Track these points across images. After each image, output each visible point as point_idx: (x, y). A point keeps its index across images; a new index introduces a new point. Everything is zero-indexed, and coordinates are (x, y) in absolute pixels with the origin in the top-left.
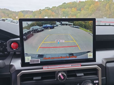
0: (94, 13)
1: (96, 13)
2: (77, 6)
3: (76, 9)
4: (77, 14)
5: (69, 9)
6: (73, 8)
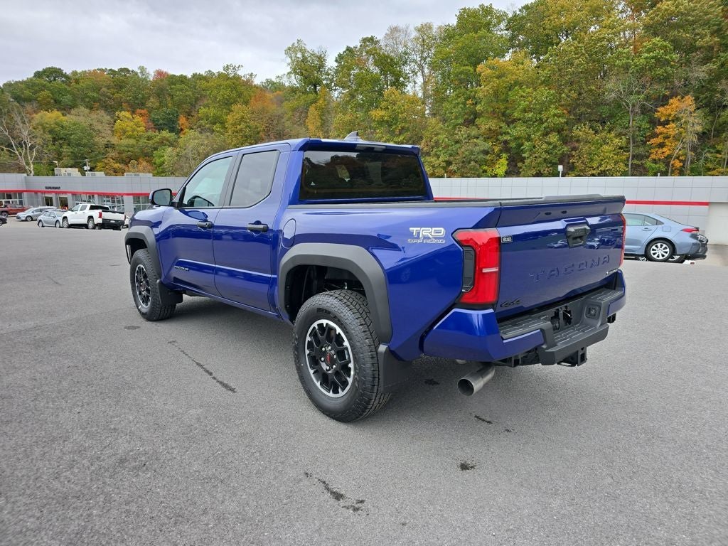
2: (152, 99)
3: (141, 115)
4: (156, 149)
5: (94, 116)
6: (123, 113)
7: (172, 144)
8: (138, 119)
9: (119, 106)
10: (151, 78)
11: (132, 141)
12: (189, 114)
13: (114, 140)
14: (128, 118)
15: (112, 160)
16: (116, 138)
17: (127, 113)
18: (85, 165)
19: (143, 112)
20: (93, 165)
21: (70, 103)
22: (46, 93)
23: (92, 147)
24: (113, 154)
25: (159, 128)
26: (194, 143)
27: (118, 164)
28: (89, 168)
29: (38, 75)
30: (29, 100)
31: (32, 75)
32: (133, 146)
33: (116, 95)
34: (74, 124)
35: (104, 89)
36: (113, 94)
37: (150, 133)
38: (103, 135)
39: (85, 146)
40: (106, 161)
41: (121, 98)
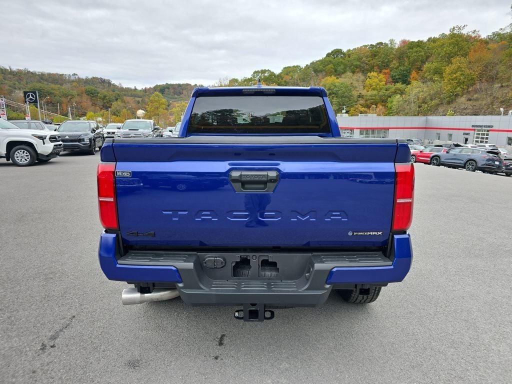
0: (468, 92)
1: (476, 91)
2: (394, 62)
3: (385, 74)
4: (390, 97)
5: (355, 77)
6: (372, 73)
7: (402, 93)
8: (382, 76)
9: (371, 69)
10: (397, 47)
11: (375, 92)
12: (419, 69)
13: (364, 92)
14: (375, 77)
15: (360, 106)
16: (365, 91)
17: (375, 73)
18: (343, 109)
19: (386, 71)
20: (348, 109)
21: (342, 71)
22: (331, 66)
23: (349, 98)
24: (362, 102)
25: (395, 81)
26: (416, 91)
27: (363, 108)
28: (345, 111)
29: (328, 55)
30: (321, 71)
31: (325, 56)
32: (375, 95)
33: (372, 62)
34: (342, 84)
35: (364, 59)
36: (369, 61)
37: (389, 85)
38: (358, 89)
39: (346, 97)
40: (357, 107)
41: (374, 63)
